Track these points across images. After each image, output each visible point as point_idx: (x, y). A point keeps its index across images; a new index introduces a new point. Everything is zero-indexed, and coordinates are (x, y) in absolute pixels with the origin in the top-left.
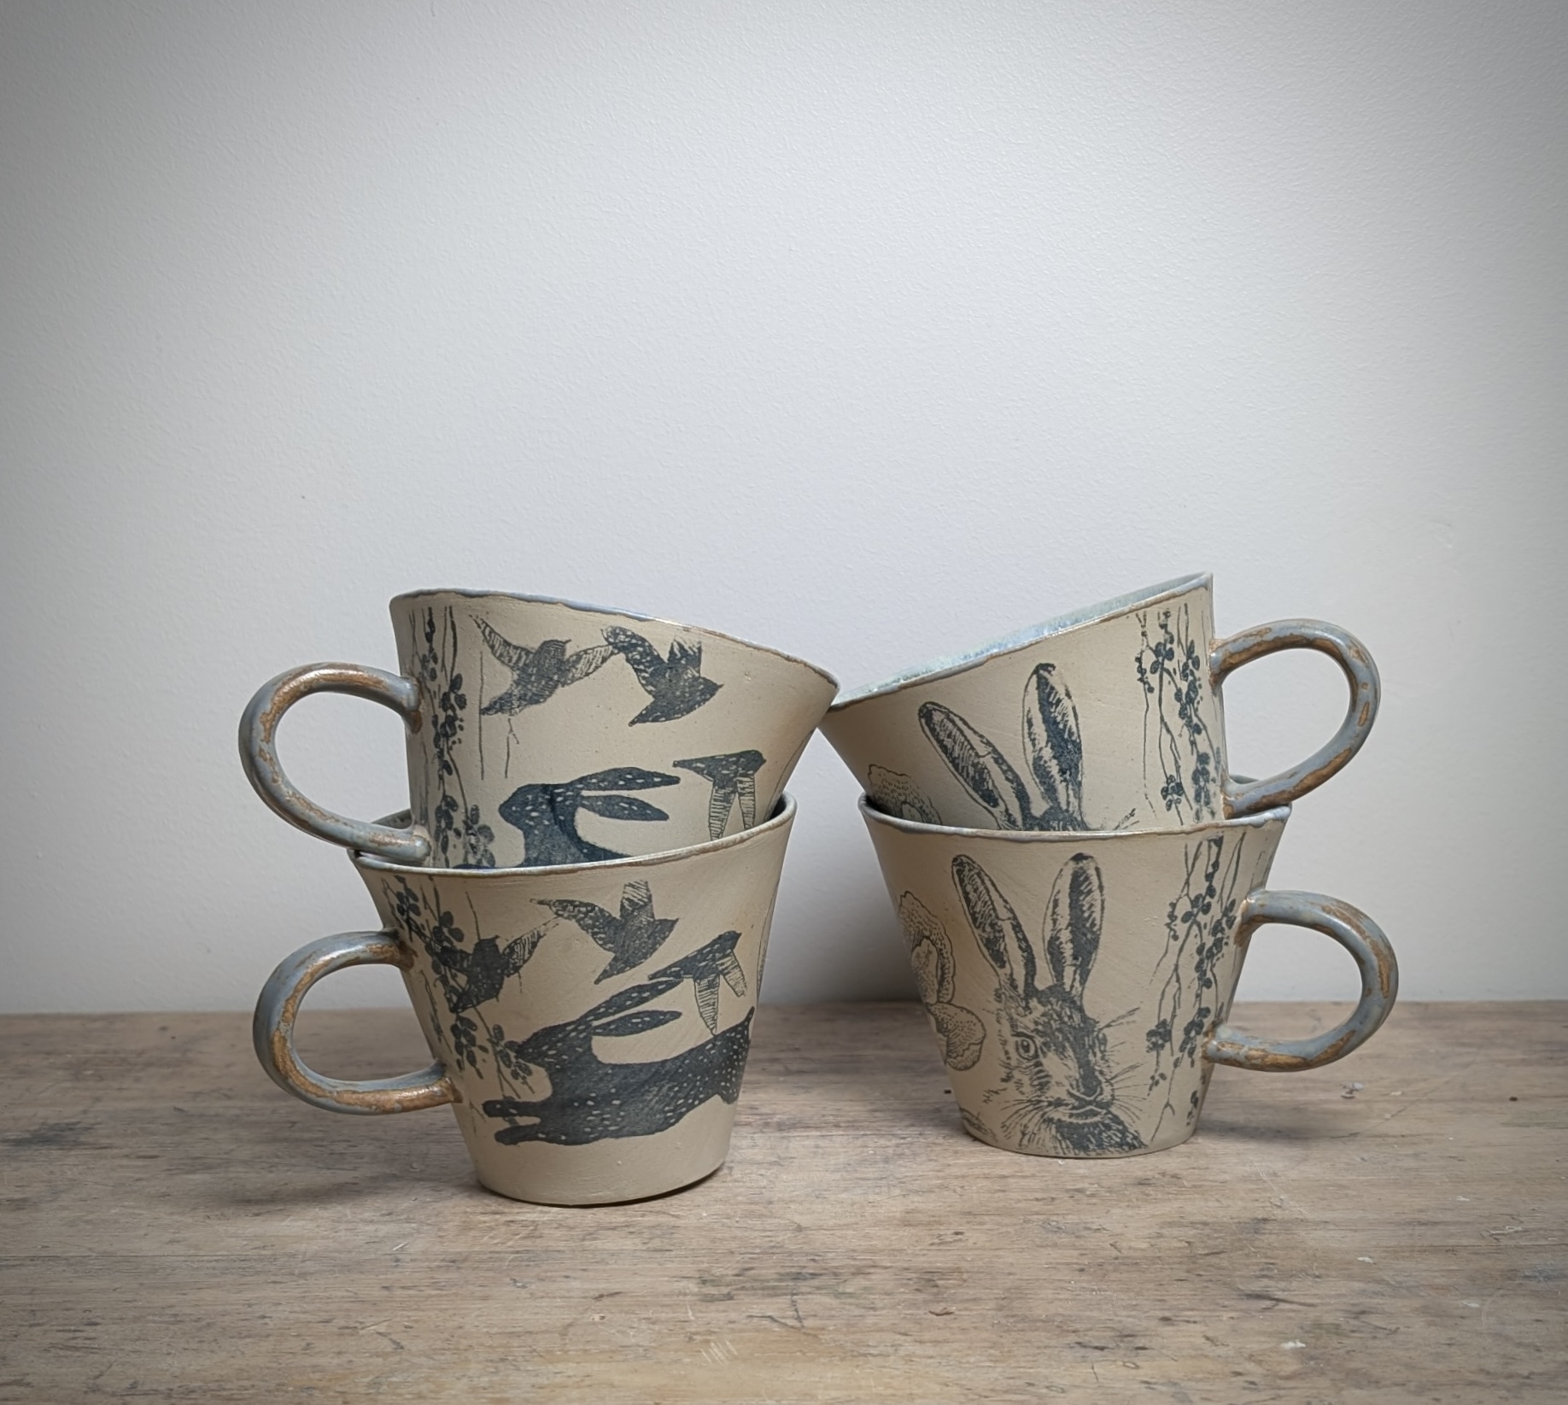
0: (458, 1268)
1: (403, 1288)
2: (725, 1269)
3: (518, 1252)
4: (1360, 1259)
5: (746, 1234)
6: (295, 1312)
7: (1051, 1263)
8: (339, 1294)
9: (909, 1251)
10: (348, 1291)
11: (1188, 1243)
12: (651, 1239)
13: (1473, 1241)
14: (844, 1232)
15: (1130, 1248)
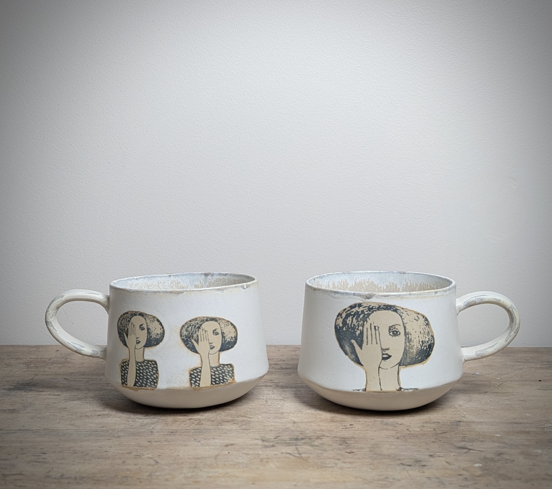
0: (174, 435)
1: (156, 442)
2: (270, 436)
3: (195, 430)
4: (496, 435)
5: (276, 424)
6: (117, 450)
7: (386, 436)
8: (133, 443)
9: (335, 431)
10: (135, 443)
11: (434, 429)
12: (242, 425)
13: (535, 430)
14: (311, 424)
15: (414, 431)
